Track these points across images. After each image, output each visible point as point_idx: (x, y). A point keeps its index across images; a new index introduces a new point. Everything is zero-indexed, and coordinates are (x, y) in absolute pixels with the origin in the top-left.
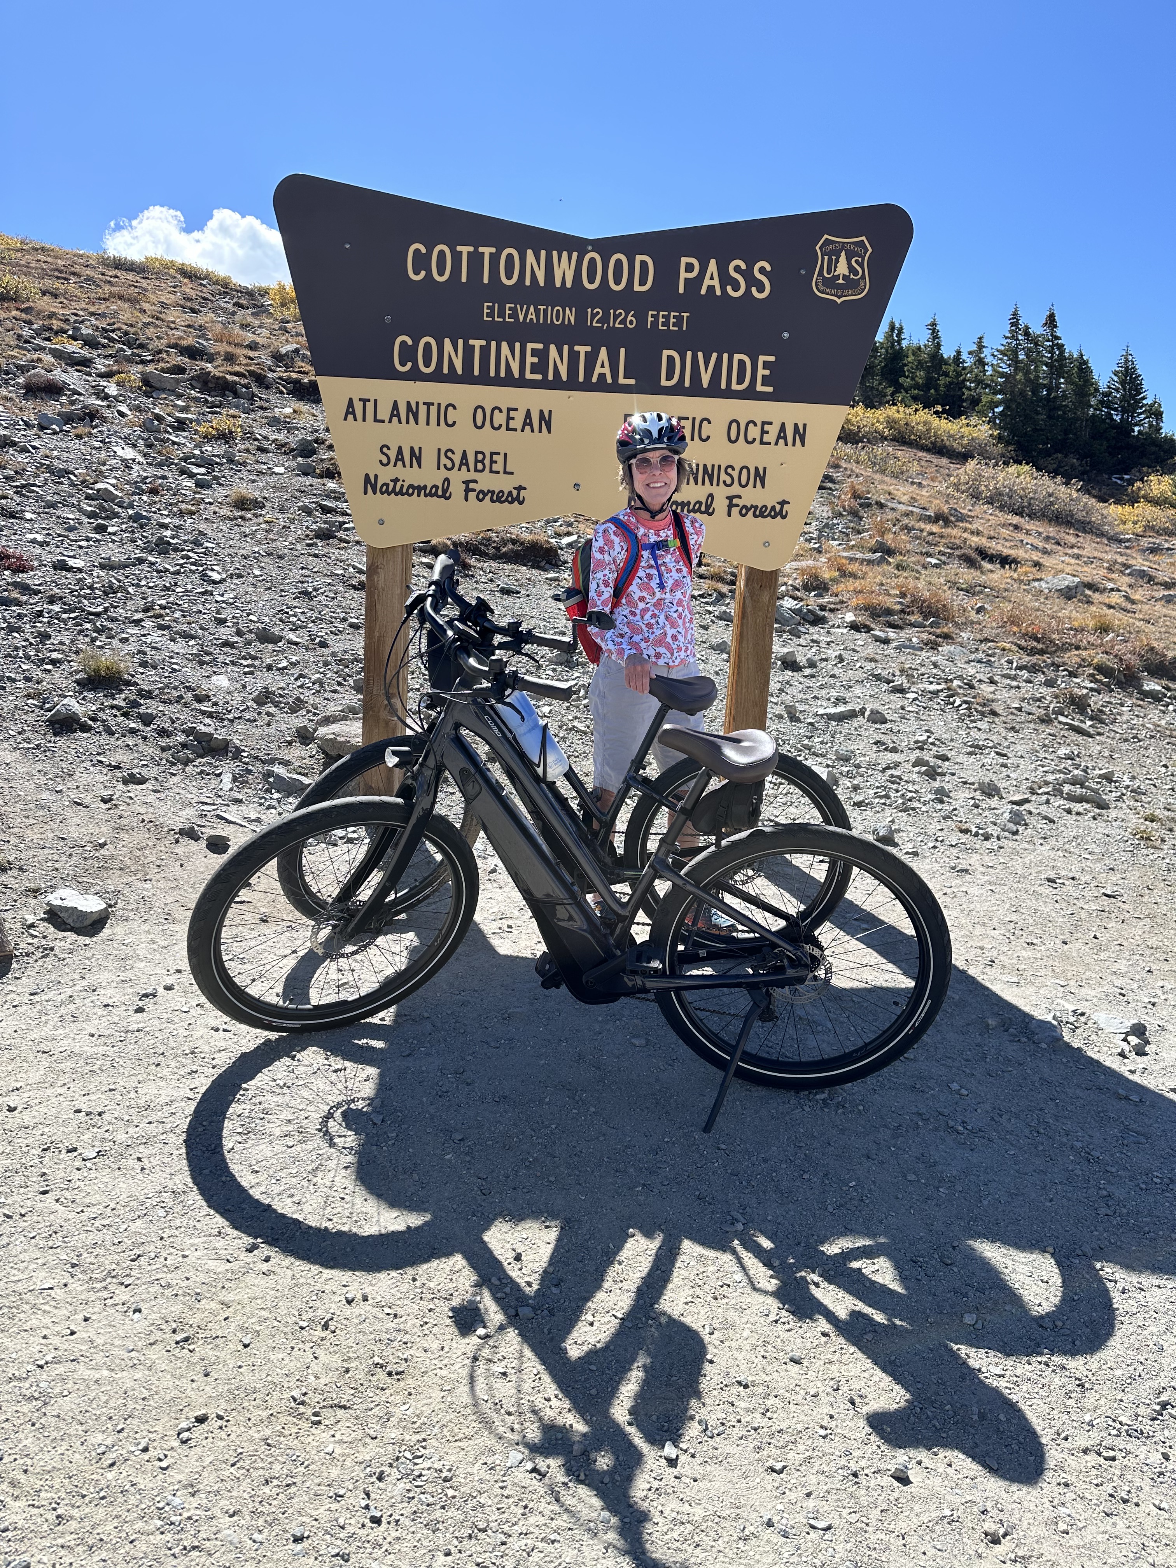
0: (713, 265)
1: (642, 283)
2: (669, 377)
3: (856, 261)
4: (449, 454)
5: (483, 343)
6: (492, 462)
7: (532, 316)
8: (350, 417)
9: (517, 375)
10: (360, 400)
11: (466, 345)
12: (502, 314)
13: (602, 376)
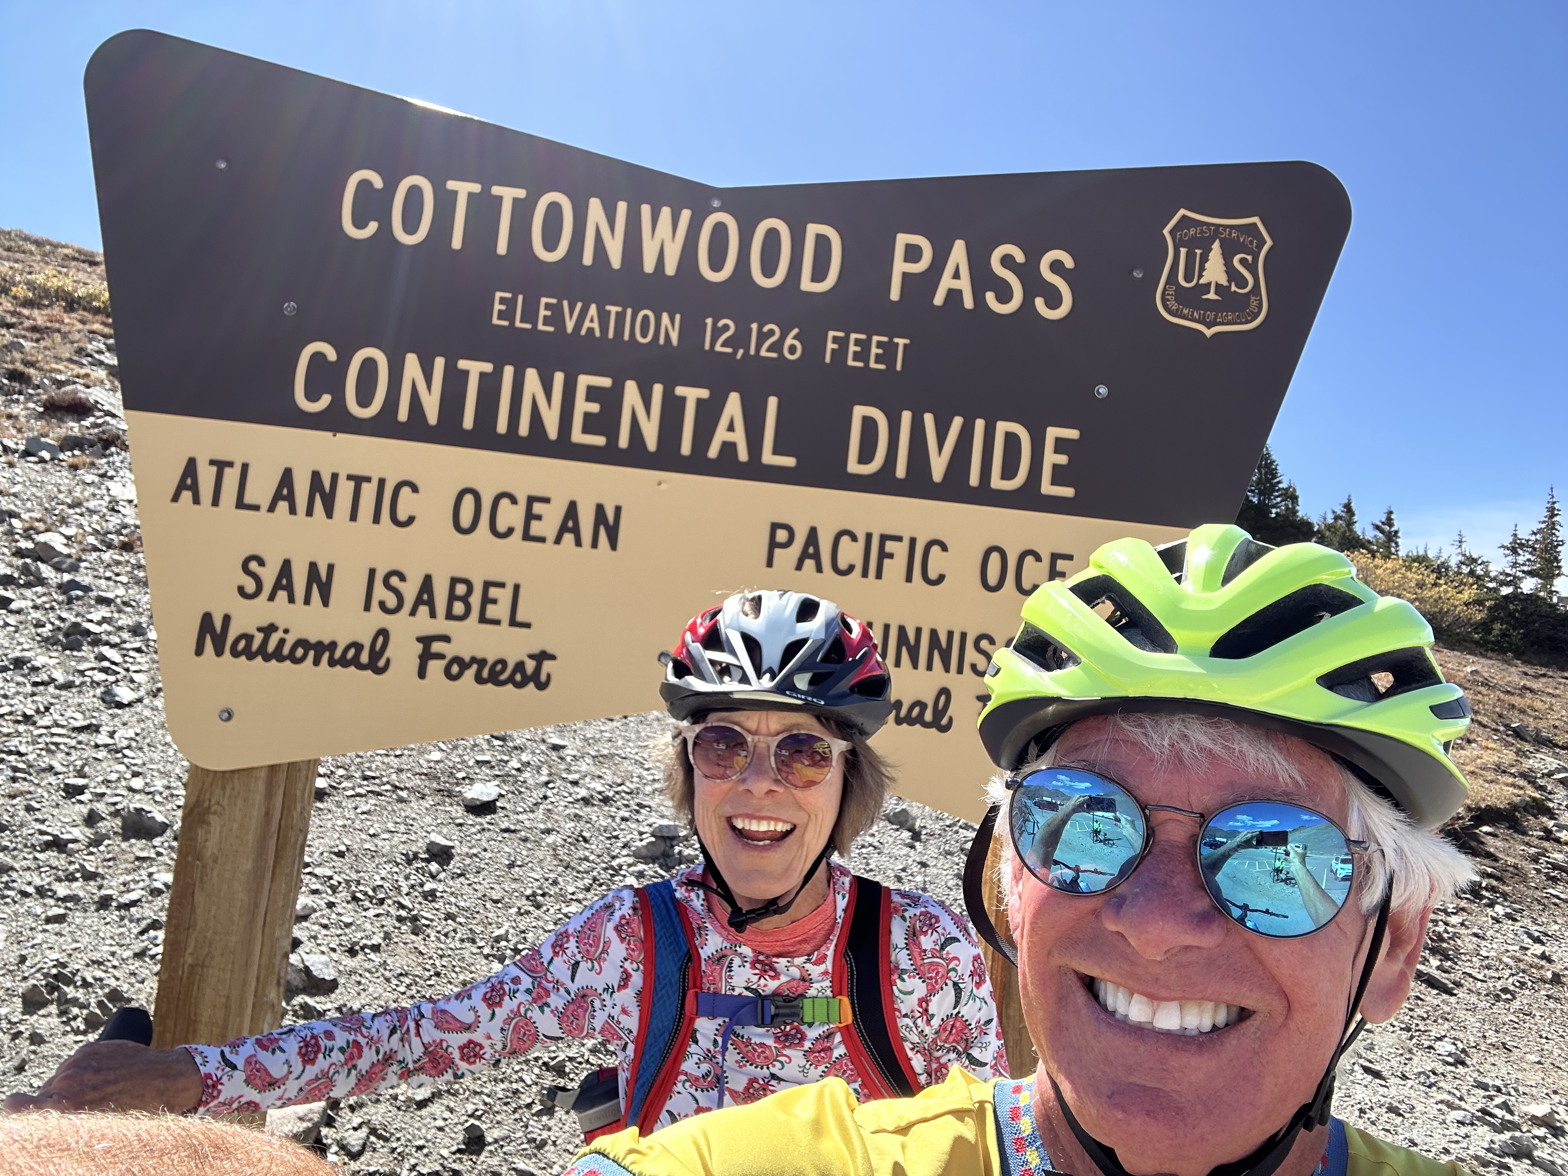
0: (959, 252)
1: (819, 275)
2: (866, 457)
3: (1243, 261)
4: (394, 581)
5: (488, 367)
6: (486, 600)
7: (591, 323)
8: (187, 495)
9: (552, 432)
10: (212, 462)
11: (450, 369)
12: (530, 315)
13: (729, 448)
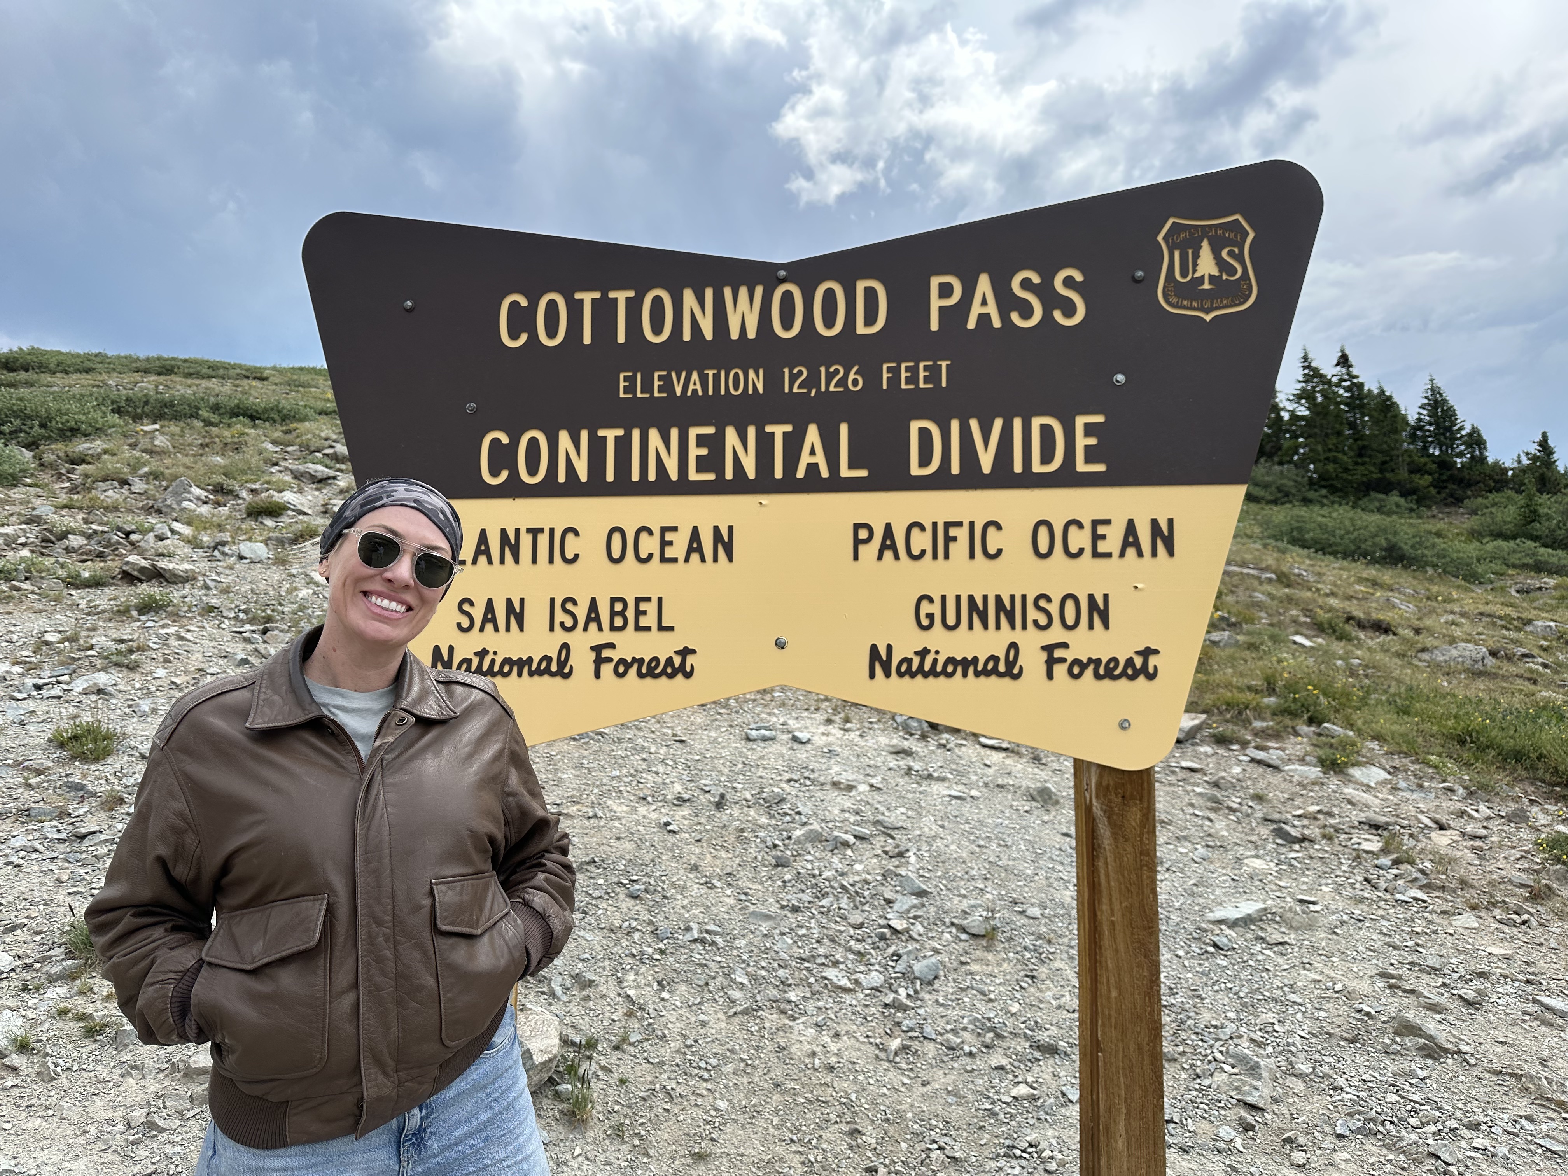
0: (984, 284)
1: (870, 320)
2: (925, 461)
4: (569, 606)
5: (620, 432)
6: (639, 613)
7: (695, 385)
9: (674, 476)
11: (592, 438)
12: (648, 386)
13: (813, 468)
